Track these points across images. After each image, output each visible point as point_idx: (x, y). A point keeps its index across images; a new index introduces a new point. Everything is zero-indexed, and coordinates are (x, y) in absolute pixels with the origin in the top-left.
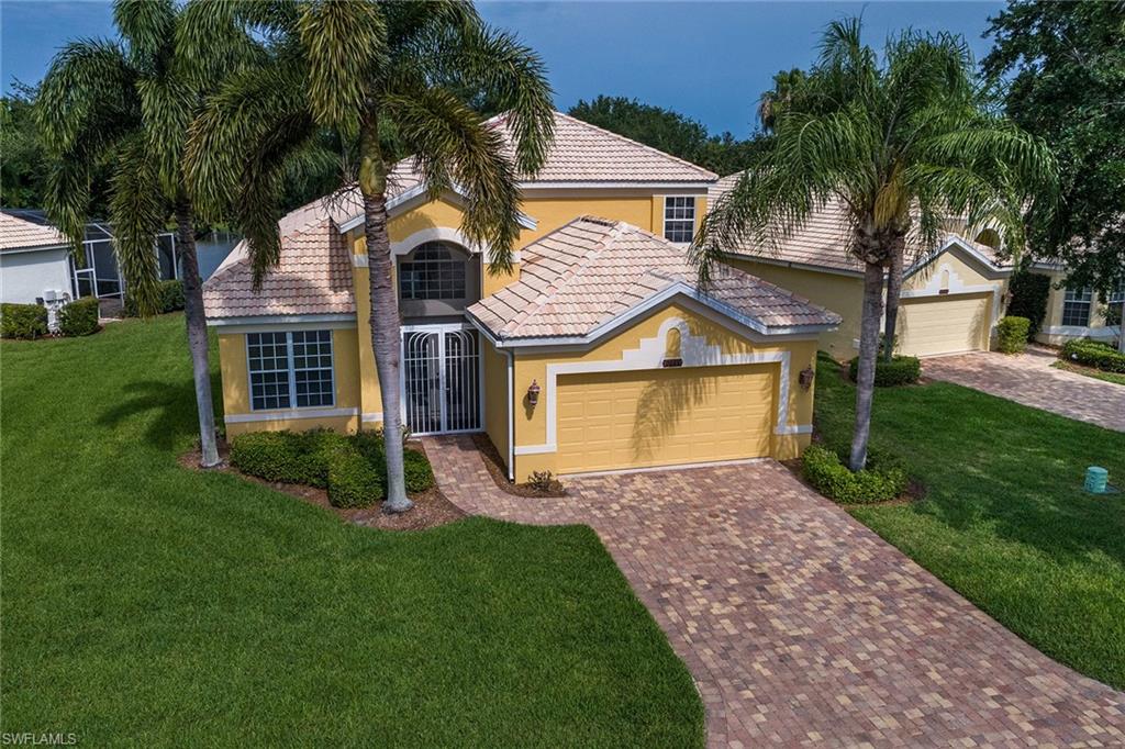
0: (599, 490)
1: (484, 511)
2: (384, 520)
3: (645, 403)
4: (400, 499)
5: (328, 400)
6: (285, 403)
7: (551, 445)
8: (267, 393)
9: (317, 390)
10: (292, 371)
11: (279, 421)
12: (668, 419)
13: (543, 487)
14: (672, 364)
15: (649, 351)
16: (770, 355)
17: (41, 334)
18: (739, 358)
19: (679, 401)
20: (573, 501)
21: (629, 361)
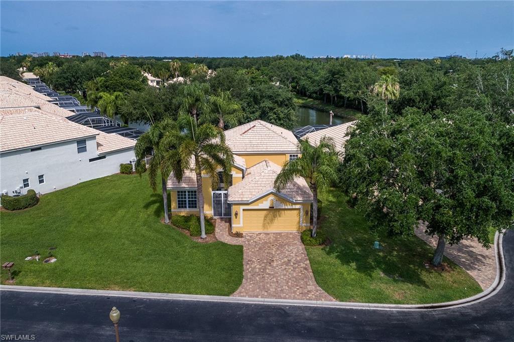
0: (251, 237)
1: (222, 240)
2: (200, 240)
3: (266, 217)
4: (204, 235)
5: (196, 207)
6: (186, 207)
7: (241, 225)
8: (181, 205)
9: (193, 204)
10: (187, 200)
11: (184, 212)
12: (272, 221)
13: (239, 235)
14: (271, 208)
15: (266, 204)
16: (298, 207)
17: (130, 173)
18: (289, 207)
19: (275, 216)
20: (243, 239)
21: (261, 206)
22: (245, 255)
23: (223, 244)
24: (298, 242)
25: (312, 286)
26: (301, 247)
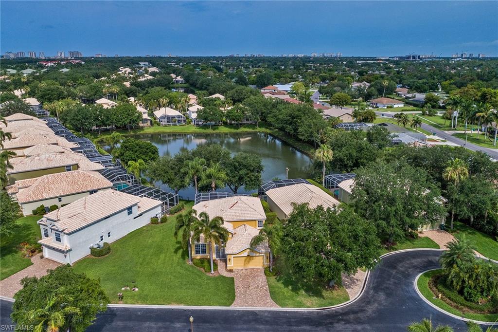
0: (237, 272)
1: (222, 274)
2: (211, 275)
3: (245, 260)
4: (213, 272)
5: (205, 253)
6: (200, 253)
7: (232, 265)
8: (197, 252)
10: (201, 249)
11: (199, 256)
12: (249, 262)
13: (231, 271)
14: (249, 256)
15: (245, 254)
16: (262, 254)
18: (258, 255)
19: (250, 260)
20: (233, 273)
21: (243, 255)
22: (235, 283)
23: (224, 277)
24: (263, 274)
25: (269, 300)
26: (264, 277)
